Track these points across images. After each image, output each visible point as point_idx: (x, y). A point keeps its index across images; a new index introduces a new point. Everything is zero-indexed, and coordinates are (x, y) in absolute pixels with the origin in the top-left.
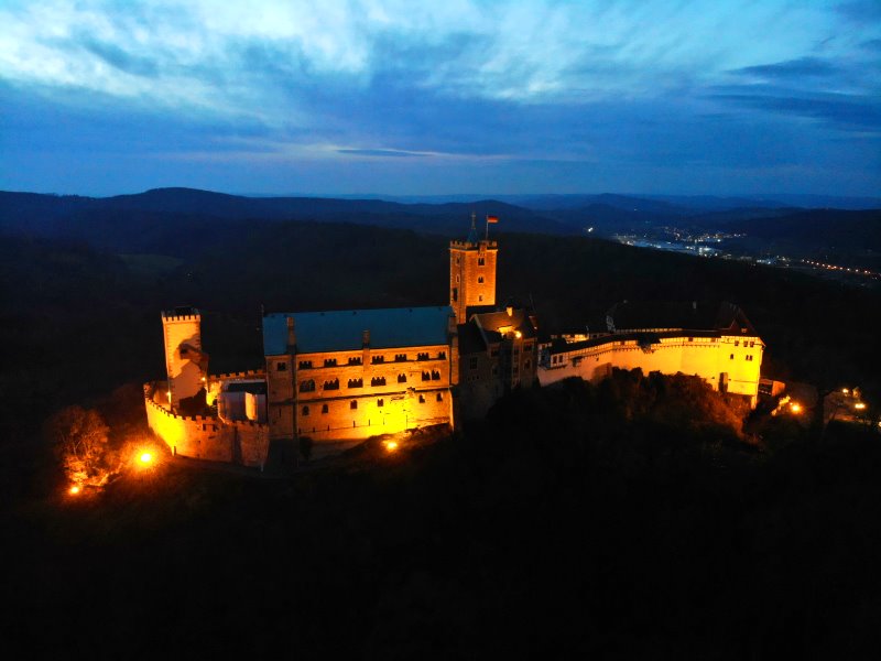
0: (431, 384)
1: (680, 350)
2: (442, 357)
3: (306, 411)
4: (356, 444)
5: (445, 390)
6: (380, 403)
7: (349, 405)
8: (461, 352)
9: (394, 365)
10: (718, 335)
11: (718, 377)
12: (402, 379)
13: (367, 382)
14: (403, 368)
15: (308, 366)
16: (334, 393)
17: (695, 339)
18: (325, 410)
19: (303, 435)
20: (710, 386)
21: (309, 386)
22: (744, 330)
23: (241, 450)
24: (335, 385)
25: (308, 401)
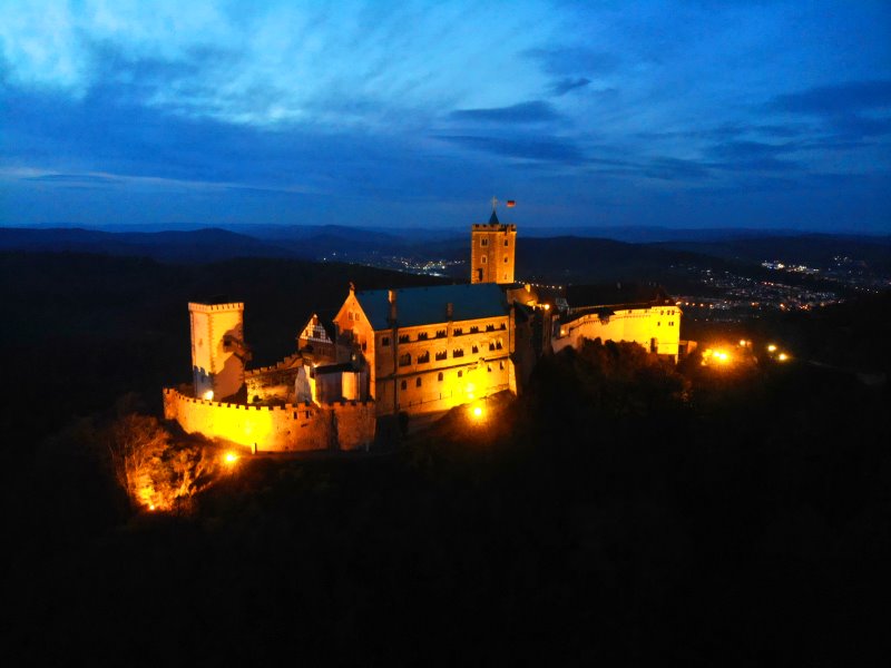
0: (496, 354)
1: (622, 321)
2: (503, 327)
3: (404, 386)
4: (441, 416)
5: (505, 358)
6: (460, 374)
7: (437, 377)
8: (516, 323)
9: (470, 336)
10: (650, 307)
11: (649, 342)
12: (475, 350)
13: (450, 354)
14: (476, 340)
15: (405, 340)
16: (425, 367)
17: (634, 311)
18: (419, 383)
19: (402, 410)
20: (645, 349)
21: (407, 361)
22: (667, 301)
23: (337, 434)
24: (425, 359)
25: (405, 376)
